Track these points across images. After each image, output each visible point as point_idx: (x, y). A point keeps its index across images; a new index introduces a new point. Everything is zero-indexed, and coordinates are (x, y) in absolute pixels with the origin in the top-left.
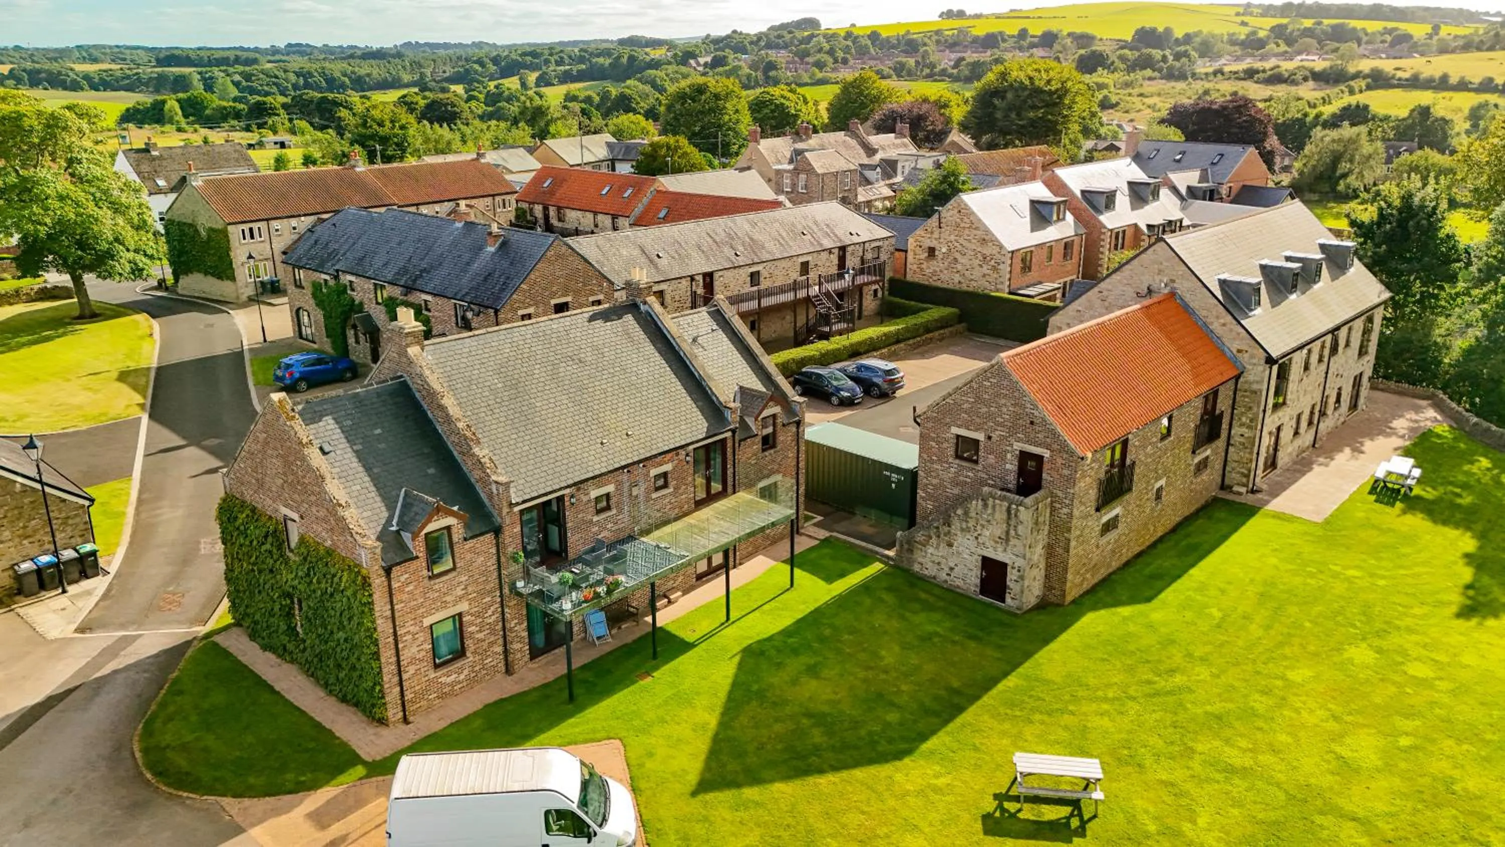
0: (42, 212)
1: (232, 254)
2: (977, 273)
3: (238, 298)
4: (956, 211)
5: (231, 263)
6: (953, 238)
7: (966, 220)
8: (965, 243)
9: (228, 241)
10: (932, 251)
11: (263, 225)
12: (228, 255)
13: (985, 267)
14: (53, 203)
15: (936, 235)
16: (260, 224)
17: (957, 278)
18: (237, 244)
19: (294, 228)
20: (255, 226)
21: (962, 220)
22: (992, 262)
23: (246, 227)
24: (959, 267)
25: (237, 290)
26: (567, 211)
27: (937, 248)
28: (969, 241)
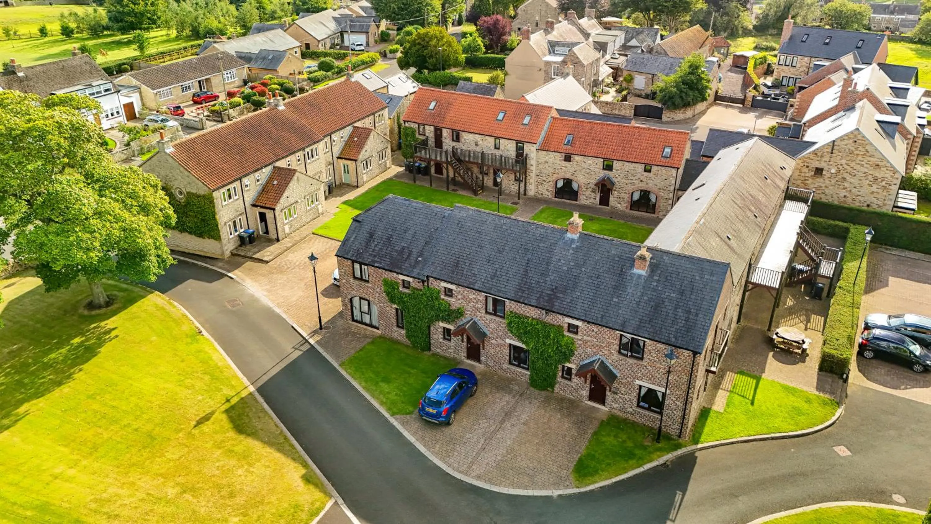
0: (88, 235)
1: (217, 217)
2: (866, 190)
3: (223, 254)
4: (851, 141)
5: (217, 226)
6: (844, 162)
7: (861, 148)
8: (858, 167)
9: (214, 207)
10: (819, 171)
11: (237, 184)
12: (215, 219)
13: (875, 187)
14: (95, 222)
15: (826, 158)
16: (234, 185)
17: (843, 193)
18: (220, 206)
19: (258, 180)
20: (231, 186)
21: (857, 149)
22: (884, 183)
23: (224, 190)
24: (847, 185)
25: (221, 248)
26: (463, 133)
27: (826, 168)
28: (862, 165)
